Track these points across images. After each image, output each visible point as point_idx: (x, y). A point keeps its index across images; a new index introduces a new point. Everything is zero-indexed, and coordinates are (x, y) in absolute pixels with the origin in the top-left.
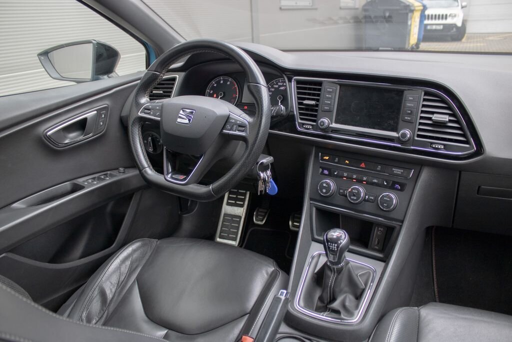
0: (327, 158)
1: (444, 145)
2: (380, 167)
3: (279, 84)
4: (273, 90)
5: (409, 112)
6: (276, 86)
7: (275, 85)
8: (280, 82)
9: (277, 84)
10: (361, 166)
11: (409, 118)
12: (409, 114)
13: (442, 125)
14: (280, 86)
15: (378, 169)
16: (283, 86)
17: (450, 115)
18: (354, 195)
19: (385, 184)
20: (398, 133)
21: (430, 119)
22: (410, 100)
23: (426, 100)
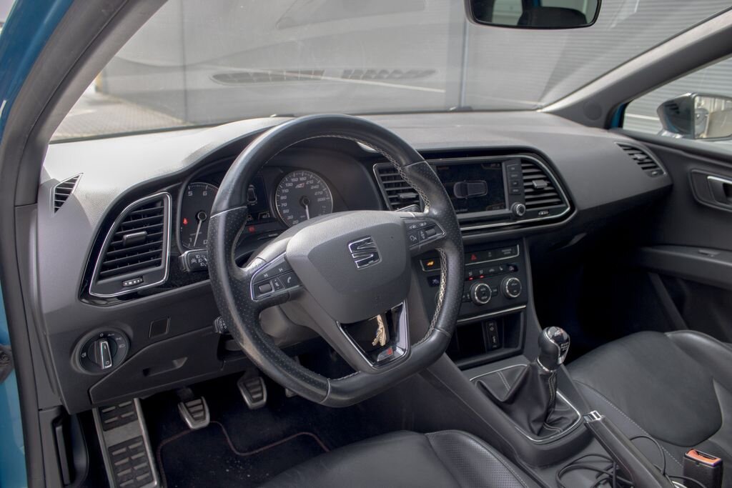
0: (432, 263)
1: (548, 210)
2: (490, 253)
3: (293, 180)
4: (287, 191)
5: (515, 183)
6: (290, 185)
7: (288, 182)
8: (293, 177)
9: (290, 181)
10: (472, 259)
11: (517, 191)
12: (516, 186)
13: (541, 191)
14: (295, 184)
15: (490, 256)
16: (299, 182)
17: (544, 179)
18: (484, 295)
19: (502, 269)
20: (510, 209)
21: (532, 187)
22: (513, 171)
23: (524, 168)
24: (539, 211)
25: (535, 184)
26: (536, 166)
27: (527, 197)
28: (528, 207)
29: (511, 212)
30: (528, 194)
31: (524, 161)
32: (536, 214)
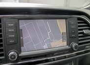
13: (87, 35)
20: (69, 46)
21: (83, 33)
22: (73, 24)
23: (79, 23)
24: (85, 46)
25: (85, 31)
26: (85, 22)
27: (80, 39)
28: (80, 44)
29: (70, 47)
30: (80, 37)
31: (79, 19)
32: (84, 48)
